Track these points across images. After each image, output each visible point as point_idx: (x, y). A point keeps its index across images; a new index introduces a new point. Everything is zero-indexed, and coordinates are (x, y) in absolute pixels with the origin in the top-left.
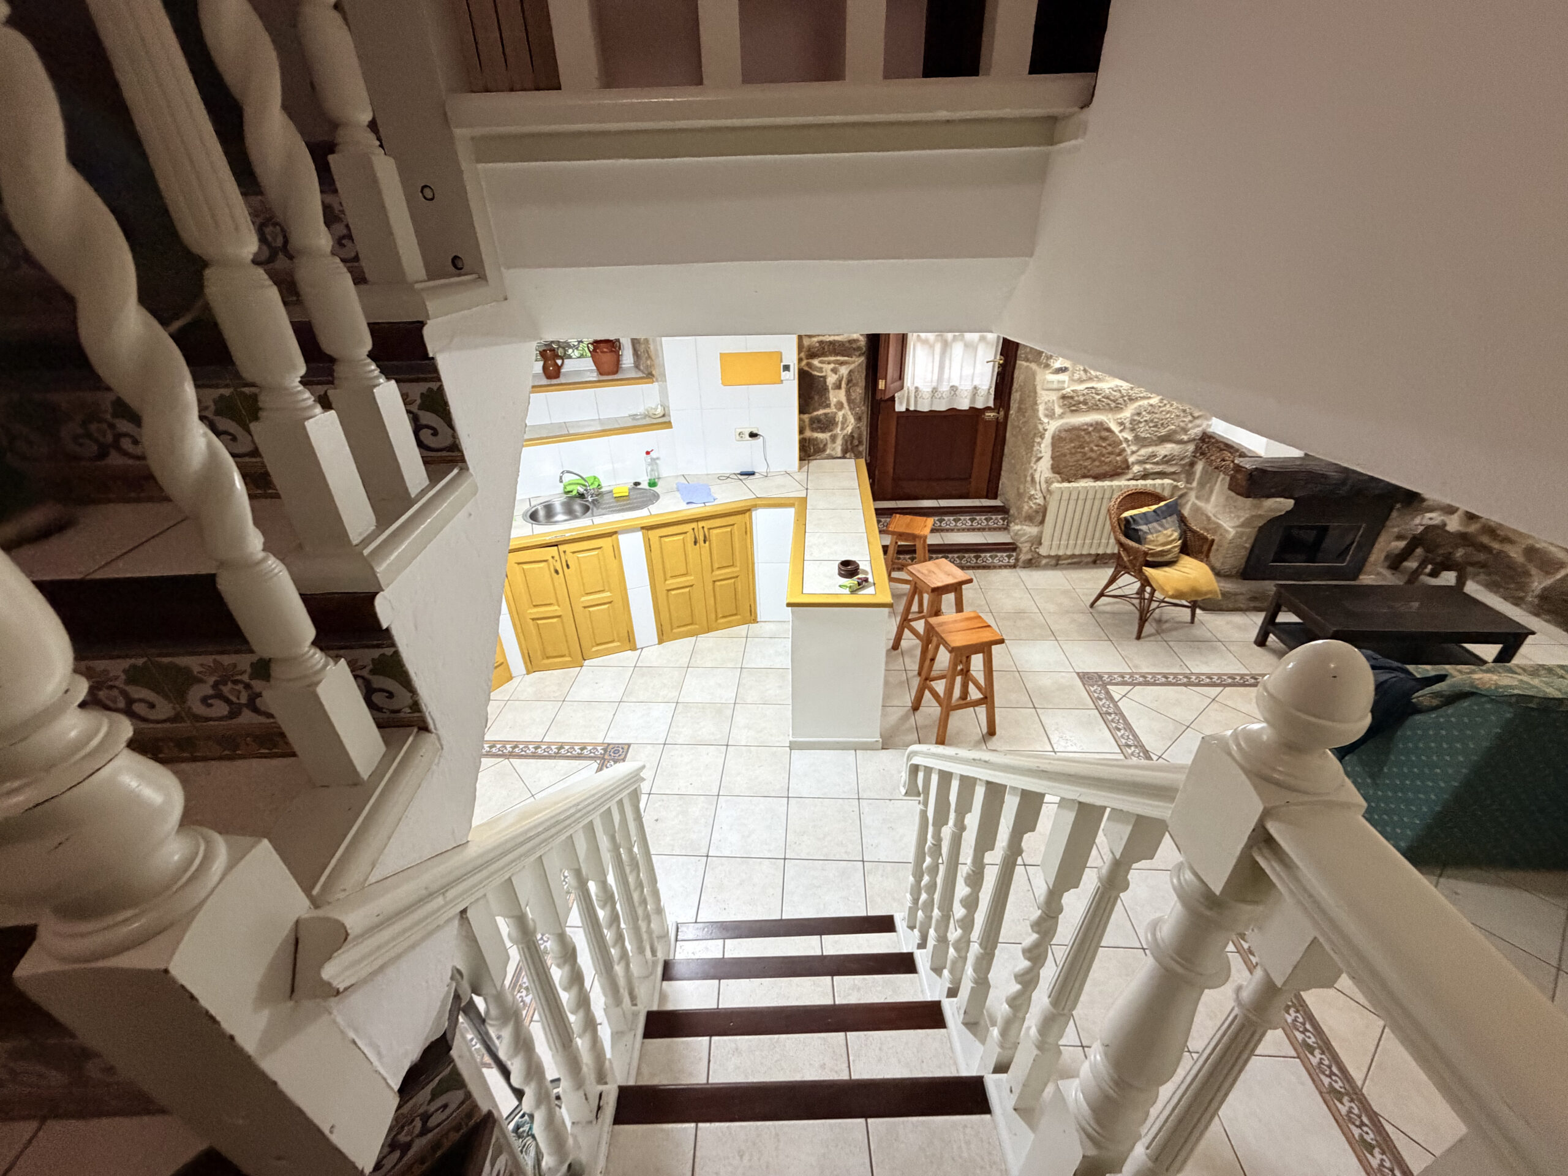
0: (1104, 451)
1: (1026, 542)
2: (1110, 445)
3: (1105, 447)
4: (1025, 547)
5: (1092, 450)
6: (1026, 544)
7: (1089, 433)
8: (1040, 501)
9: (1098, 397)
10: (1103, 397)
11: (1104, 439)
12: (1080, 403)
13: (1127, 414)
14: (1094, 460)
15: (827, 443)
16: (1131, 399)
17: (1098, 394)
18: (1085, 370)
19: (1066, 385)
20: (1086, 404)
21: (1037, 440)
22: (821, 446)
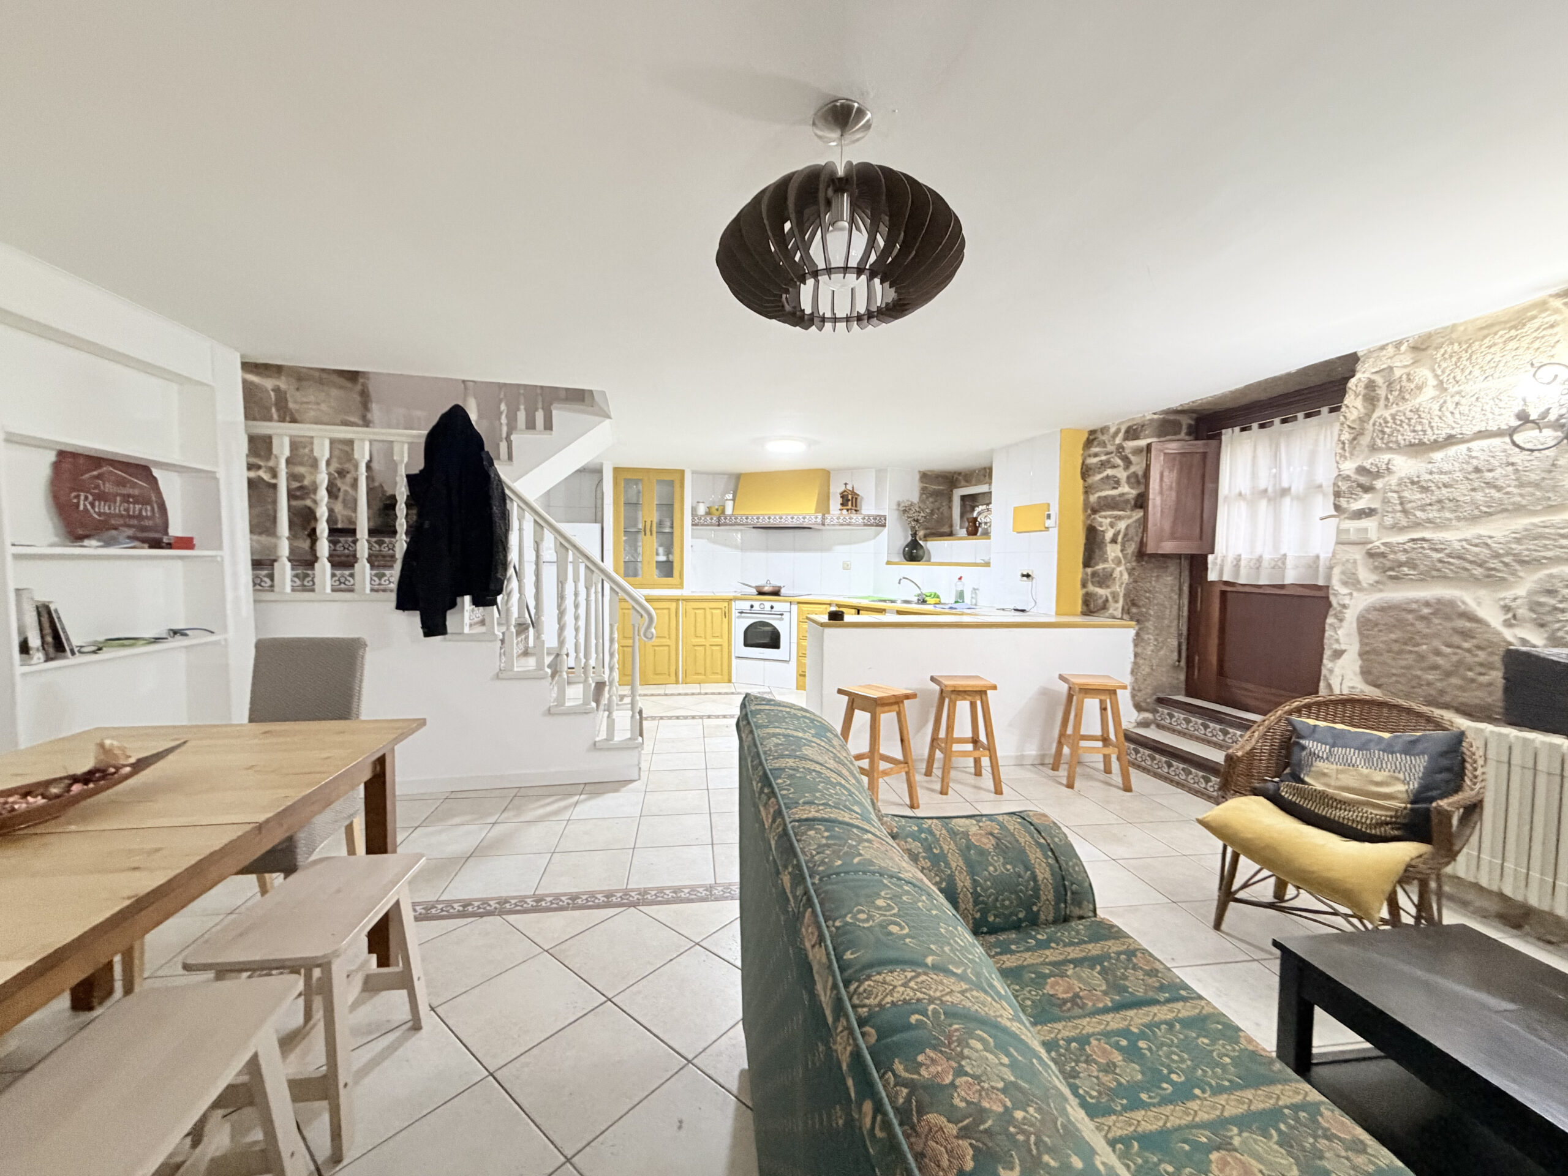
0: (1469, 659)
2: (1479, 648)
3: (1469, 651)
5: (1438, 653)
7: (1426, 618)
9: (1439, 556)
10: (1449, 555)
11: (1466, 634)
12: (1404, 564)
13: (1523, 587)
14: (1448, 674)
15: (1107, 600)
16: (1522, 563)
17: (1436, 550)
18: (1405, 511)
19: (1373, 535)
20: (1414, 567)
21: (1330, 620)
22: (1100, 601)
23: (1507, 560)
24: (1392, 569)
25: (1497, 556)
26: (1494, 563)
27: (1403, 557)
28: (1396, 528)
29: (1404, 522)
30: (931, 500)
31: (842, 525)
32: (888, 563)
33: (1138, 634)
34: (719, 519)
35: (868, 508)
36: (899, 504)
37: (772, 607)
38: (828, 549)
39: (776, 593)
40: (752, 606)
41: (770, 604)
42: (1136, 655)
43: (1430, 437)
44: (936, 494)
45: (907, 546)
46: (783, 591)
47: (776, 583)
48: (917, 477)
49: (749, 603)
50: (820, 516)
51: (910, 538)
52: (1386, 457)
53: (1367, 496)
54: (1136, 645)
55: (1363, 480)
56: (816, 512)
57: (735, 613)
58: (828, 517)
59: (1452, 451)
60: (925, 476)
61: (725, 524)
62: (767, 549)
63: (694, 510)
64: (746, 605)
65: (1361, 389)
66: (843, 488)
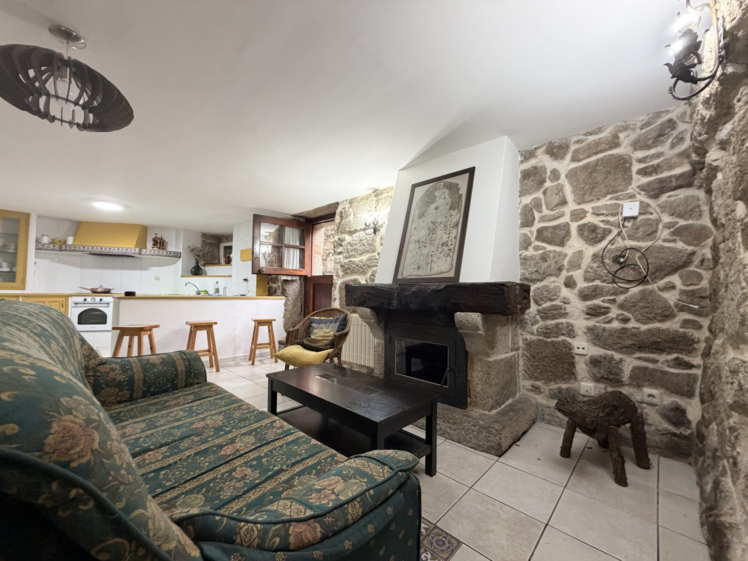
10: (356, 266)
12: (347, 269)
13: (368, 275)
15: (276, 289)
16: (369, 267)
17: (354, 264)
18: (348, 252)
19: (342, 260)
20: (350, 270)
21: (333, 288)
22: (274, 290)
23: (366, 266)
24: (345, 271)
25: (364, 265)
26: (364, 268)
27: (347, 267)
28: (346, 258)
29: (348, 256)
30: (208, 247)
31: (153, 255)
32: (182, 276)
33: (286, 302)
34: (61, 247)
35: (171, 248)
36: (189, 247)
37: (101, 300)
38: (146, 269)
39: (107, 292)
40: (85, 300)
41: (99, 298)
42: (285, 310)
43: (352, 230)
44: (211, 244)
45: (193, 268)
46: (112, 291)
47: (107, 287)
48: (200, 235)
49: (83, 298)
50: (137, 249)
51: (195, 265)
52: (344, 235)
53: (341, 248)
54: (285, 306)
55: (339, 242)
56: (136, 246)
57: (70, 304)
58: (144, 251)
59: (357, 234)
60: (205, 235)
61: (66, 250)
62: (102, 267)
63: (38, 241)
64: (81, 299)
65: (339, 213)
66: (154, 236)
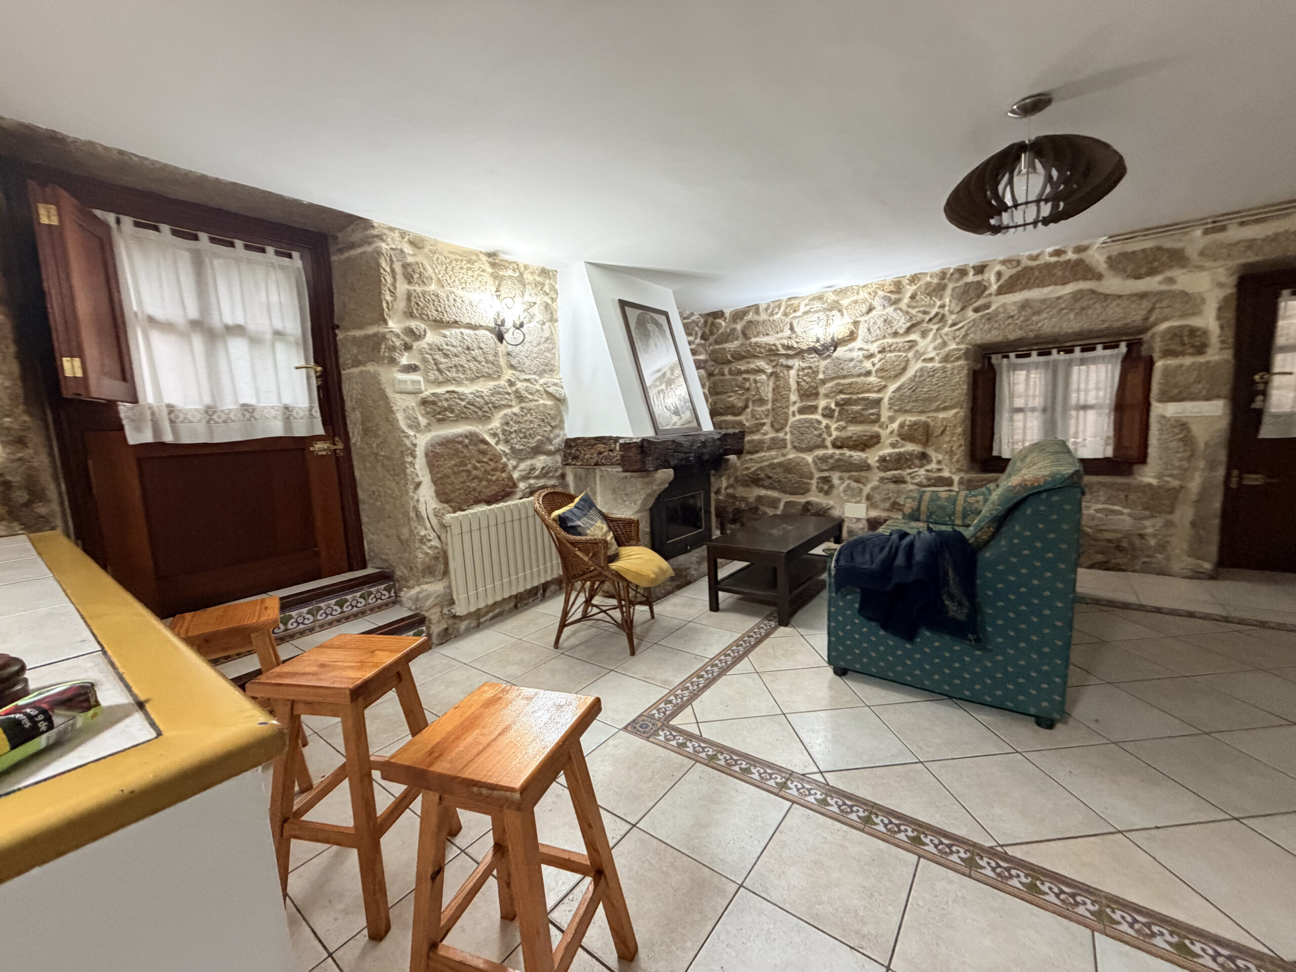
0: (489, 468)
1: (435, 605)
2: (491, 460)
3: (487, 463)
4: (433, 615)
5: (475, 468)
6: (433, 611)
7: (466, 446)
8: (435, 543)
9: (463, 403)
11: (484, 453)
12: (446, 409)
13: (496, 423)
14: (481, 480)
17: (462, 400)
19: (422, 386)
21: (408, 459)
23: (490, 405)
24: (439, 413)
26: (486, 408)
27: (446, 404)
29: (441, 379)
52: (422, 325)
53: (406, 354)
55: (407, 340)
59: (455, 331)
